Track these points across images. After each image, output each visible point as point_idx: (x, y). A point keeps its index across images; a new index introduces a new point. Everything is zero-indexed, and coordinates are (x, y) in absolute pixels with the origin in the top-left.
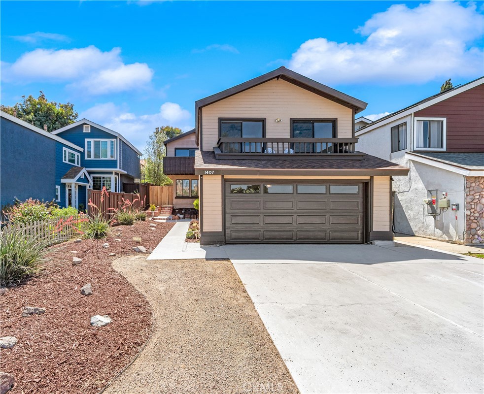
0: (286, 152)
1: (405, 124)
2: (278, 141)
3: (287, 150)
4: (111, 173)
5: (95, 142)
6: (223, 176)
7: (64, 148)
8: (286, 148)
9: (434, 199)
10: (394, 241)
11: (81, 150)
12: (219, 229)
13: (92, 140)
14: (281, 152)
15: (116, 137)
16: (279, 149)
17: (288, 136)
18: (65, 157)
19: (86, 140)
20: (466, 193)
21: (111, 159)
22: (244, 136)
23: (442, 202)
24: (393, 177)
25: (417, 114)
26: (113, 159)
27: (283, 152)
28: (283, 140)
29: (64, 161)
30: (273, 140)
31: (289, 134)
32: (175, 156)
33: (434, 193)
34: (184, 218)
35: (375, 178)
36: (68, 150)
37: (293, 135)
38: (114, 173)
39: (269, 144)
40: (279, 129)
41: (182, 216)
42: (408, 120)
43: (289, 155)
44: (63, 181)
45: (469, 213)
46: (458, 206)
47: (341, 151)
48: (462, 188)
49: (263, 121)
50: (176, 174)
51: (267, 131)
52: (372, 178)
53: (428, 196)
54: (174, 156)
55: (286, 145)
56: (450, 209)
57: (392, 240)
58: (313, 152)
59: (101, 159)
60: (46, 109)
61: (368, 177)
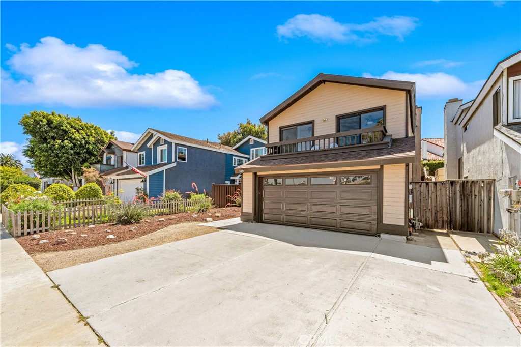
0: (332, 146)
2: (324, 137)
3: (332, 144)
5: (256, 150)
6: (255, 173)
7: (234, 157)
8: (332, 143)
11: (248, 156)
12: (251, 211)
13: (254, 149)
14: (326, 147)
16: (325, 145)
17: (333, 131)
18: (235, 163)
19: (251, 149)
22: (298, 138)
25: (511, 73)
27: (329, 147)
28: (328, 137)
29: (233, 165)
30: (319, 138)
31: (335, 130)
33: (512, 181)
35: (385, 166)
36: (237, 158)
37: (338, 130)
39: (317, 142)
40: (326, 127)
42: (501, 83)
43: (334, 149)
44: (232, 178)
49: (312, 122)
52: (382, 167)
53: (509, 186)
55: (332, 140)
57: (406, 235)
60: (248, 130)
61: (378, 167)
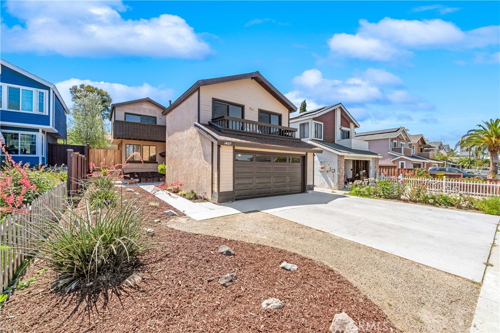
1: (308, 123)
2: (250, 122)
4: (37, 130)
5: (9, 87)
6: (234, 147)
9: (323, 166)
10: (315, 190)
12: (231, 189)
13: (5, 85)
15: (48, 88)
16: (250, 128)
17: (256, 120)
20: (338, 163)
21: (39, 113)
23: (327, 168)
24: (315, 154)
25: (314, 119)
26: (44, 114)
30: (247, 122)
31: (258, 120)
32: (125, 120)
33: (323, 163)
34: (140, 182)
35: (308, 153)
37: (260, 120)
38: (40, 131)
39: (245, 124)
40: (252, 115)
41: (137, 180)
42: (310, 121)
43: (259, 134)
45: (339, 173)
46: (334, 170)
47: (285, 135)
48: (336, 160)
49: (243, 107)
50: (127, 139)
51: (245, 115)
52: (307, 153)
53: (320, 165)
54: (123, 120)
55: (255, 126)
56: (331, 172)
57: (313, 189)
58: (270, 134)
59: (21, 111)
61: (305, 153)
